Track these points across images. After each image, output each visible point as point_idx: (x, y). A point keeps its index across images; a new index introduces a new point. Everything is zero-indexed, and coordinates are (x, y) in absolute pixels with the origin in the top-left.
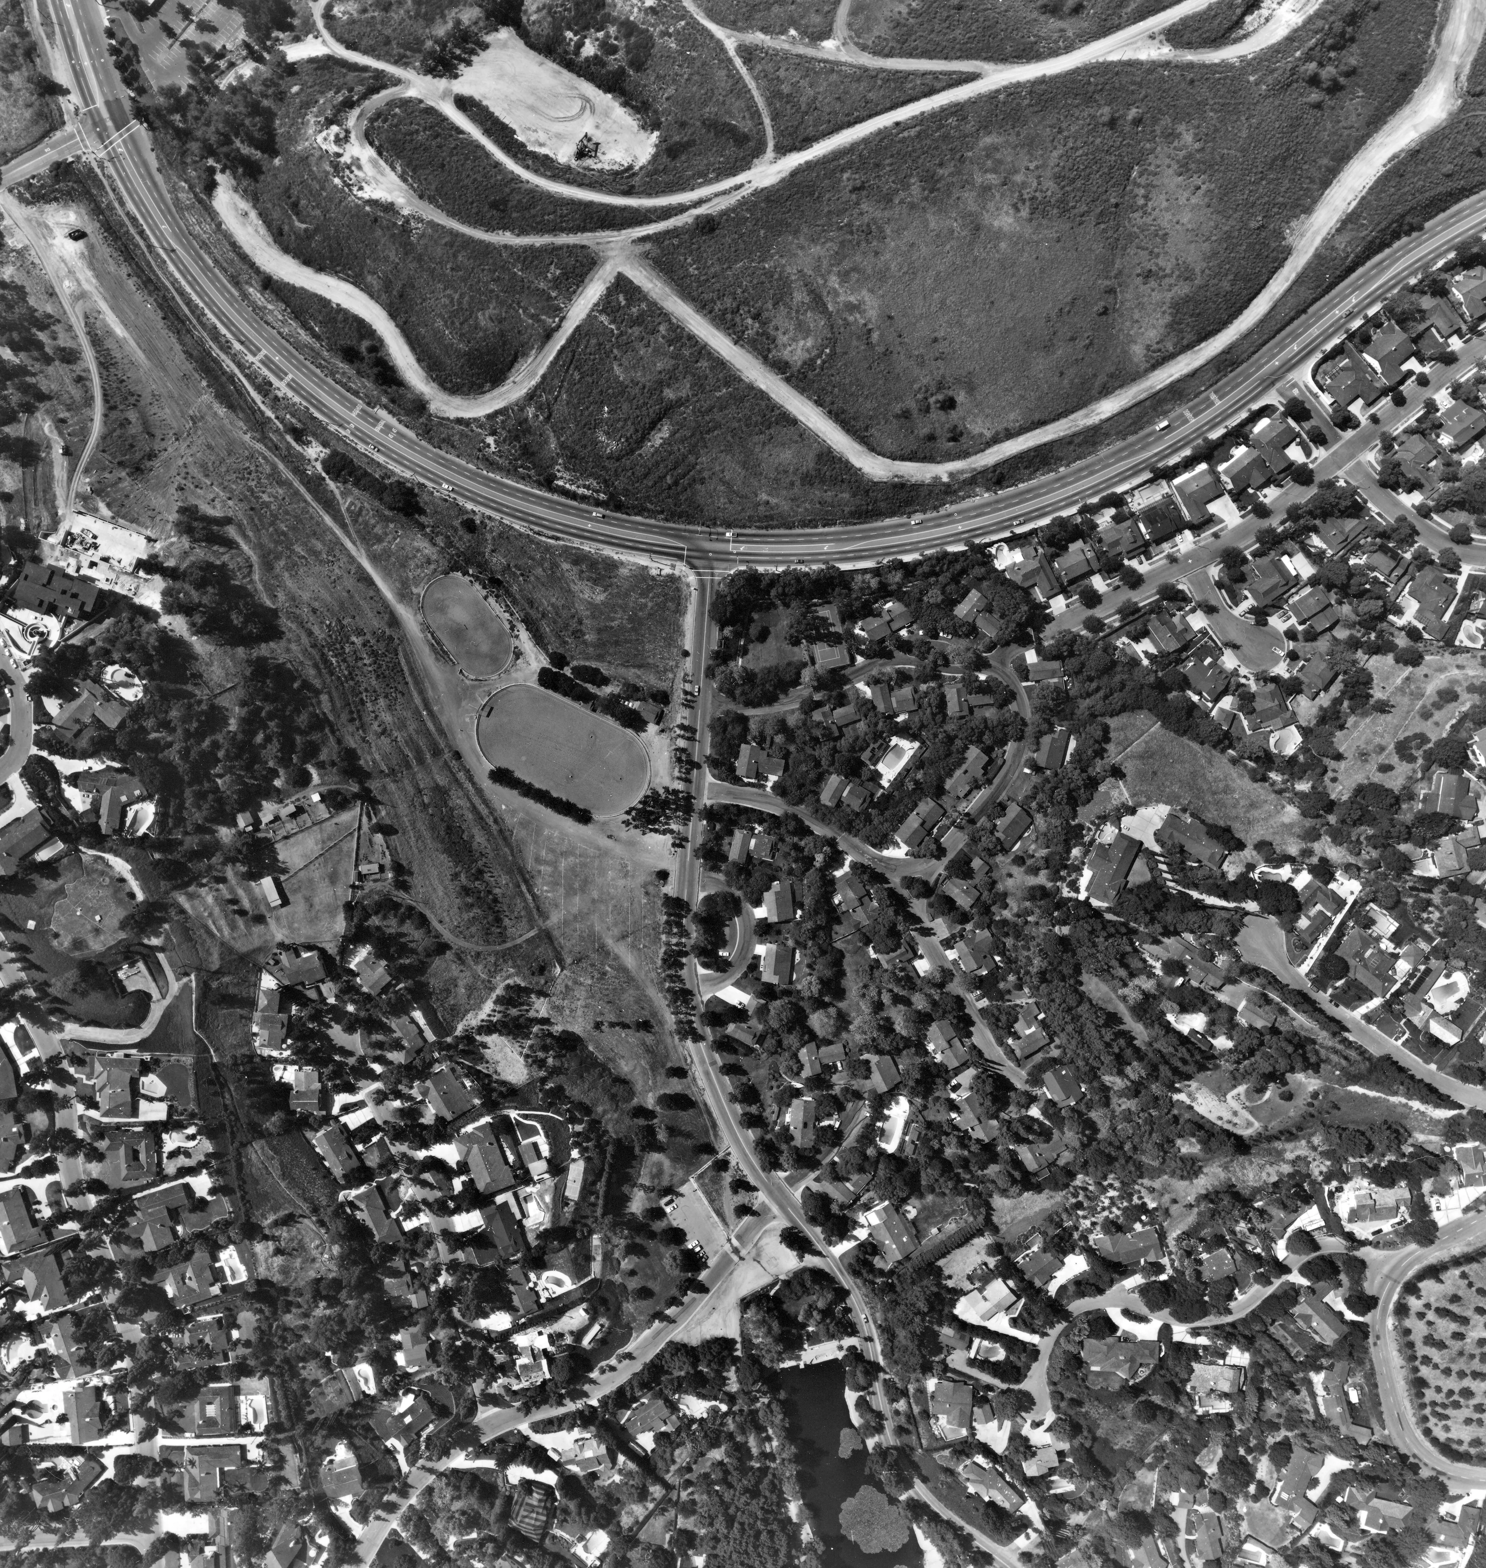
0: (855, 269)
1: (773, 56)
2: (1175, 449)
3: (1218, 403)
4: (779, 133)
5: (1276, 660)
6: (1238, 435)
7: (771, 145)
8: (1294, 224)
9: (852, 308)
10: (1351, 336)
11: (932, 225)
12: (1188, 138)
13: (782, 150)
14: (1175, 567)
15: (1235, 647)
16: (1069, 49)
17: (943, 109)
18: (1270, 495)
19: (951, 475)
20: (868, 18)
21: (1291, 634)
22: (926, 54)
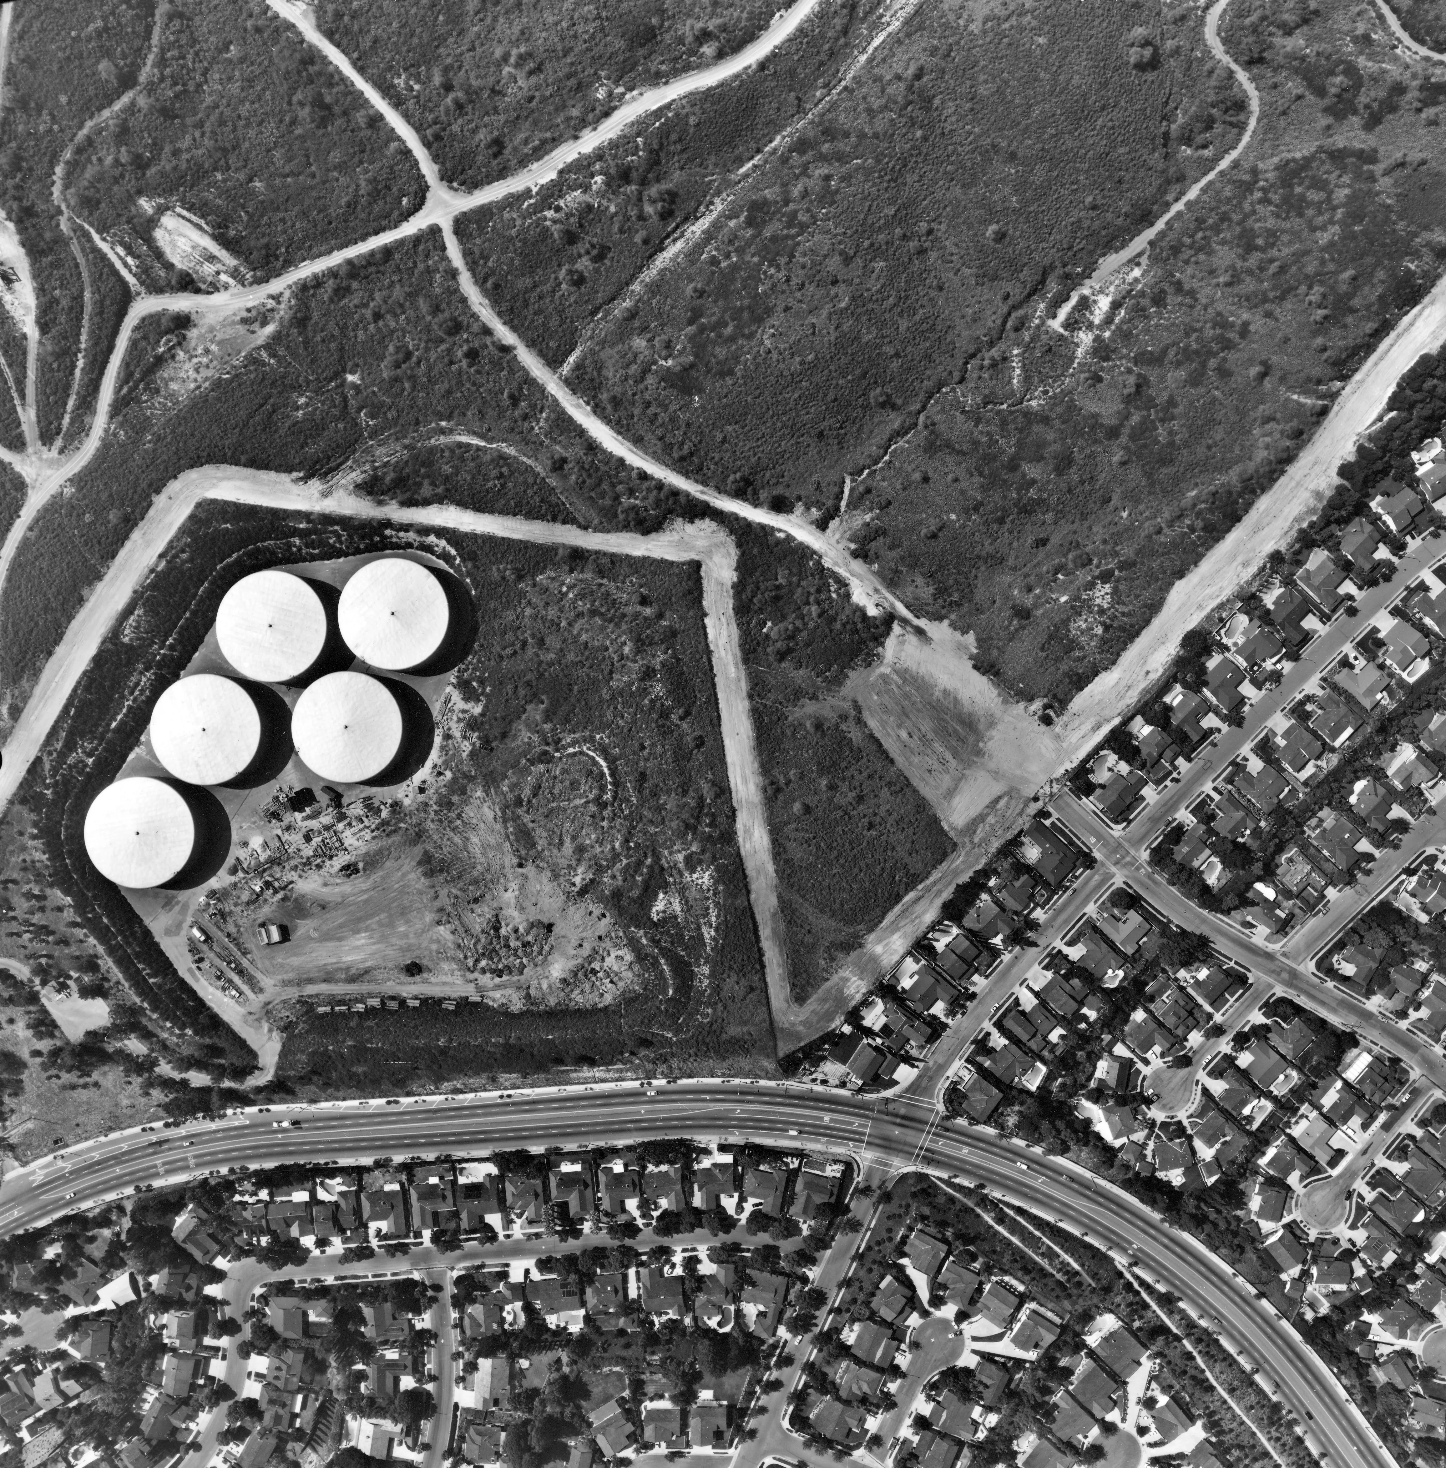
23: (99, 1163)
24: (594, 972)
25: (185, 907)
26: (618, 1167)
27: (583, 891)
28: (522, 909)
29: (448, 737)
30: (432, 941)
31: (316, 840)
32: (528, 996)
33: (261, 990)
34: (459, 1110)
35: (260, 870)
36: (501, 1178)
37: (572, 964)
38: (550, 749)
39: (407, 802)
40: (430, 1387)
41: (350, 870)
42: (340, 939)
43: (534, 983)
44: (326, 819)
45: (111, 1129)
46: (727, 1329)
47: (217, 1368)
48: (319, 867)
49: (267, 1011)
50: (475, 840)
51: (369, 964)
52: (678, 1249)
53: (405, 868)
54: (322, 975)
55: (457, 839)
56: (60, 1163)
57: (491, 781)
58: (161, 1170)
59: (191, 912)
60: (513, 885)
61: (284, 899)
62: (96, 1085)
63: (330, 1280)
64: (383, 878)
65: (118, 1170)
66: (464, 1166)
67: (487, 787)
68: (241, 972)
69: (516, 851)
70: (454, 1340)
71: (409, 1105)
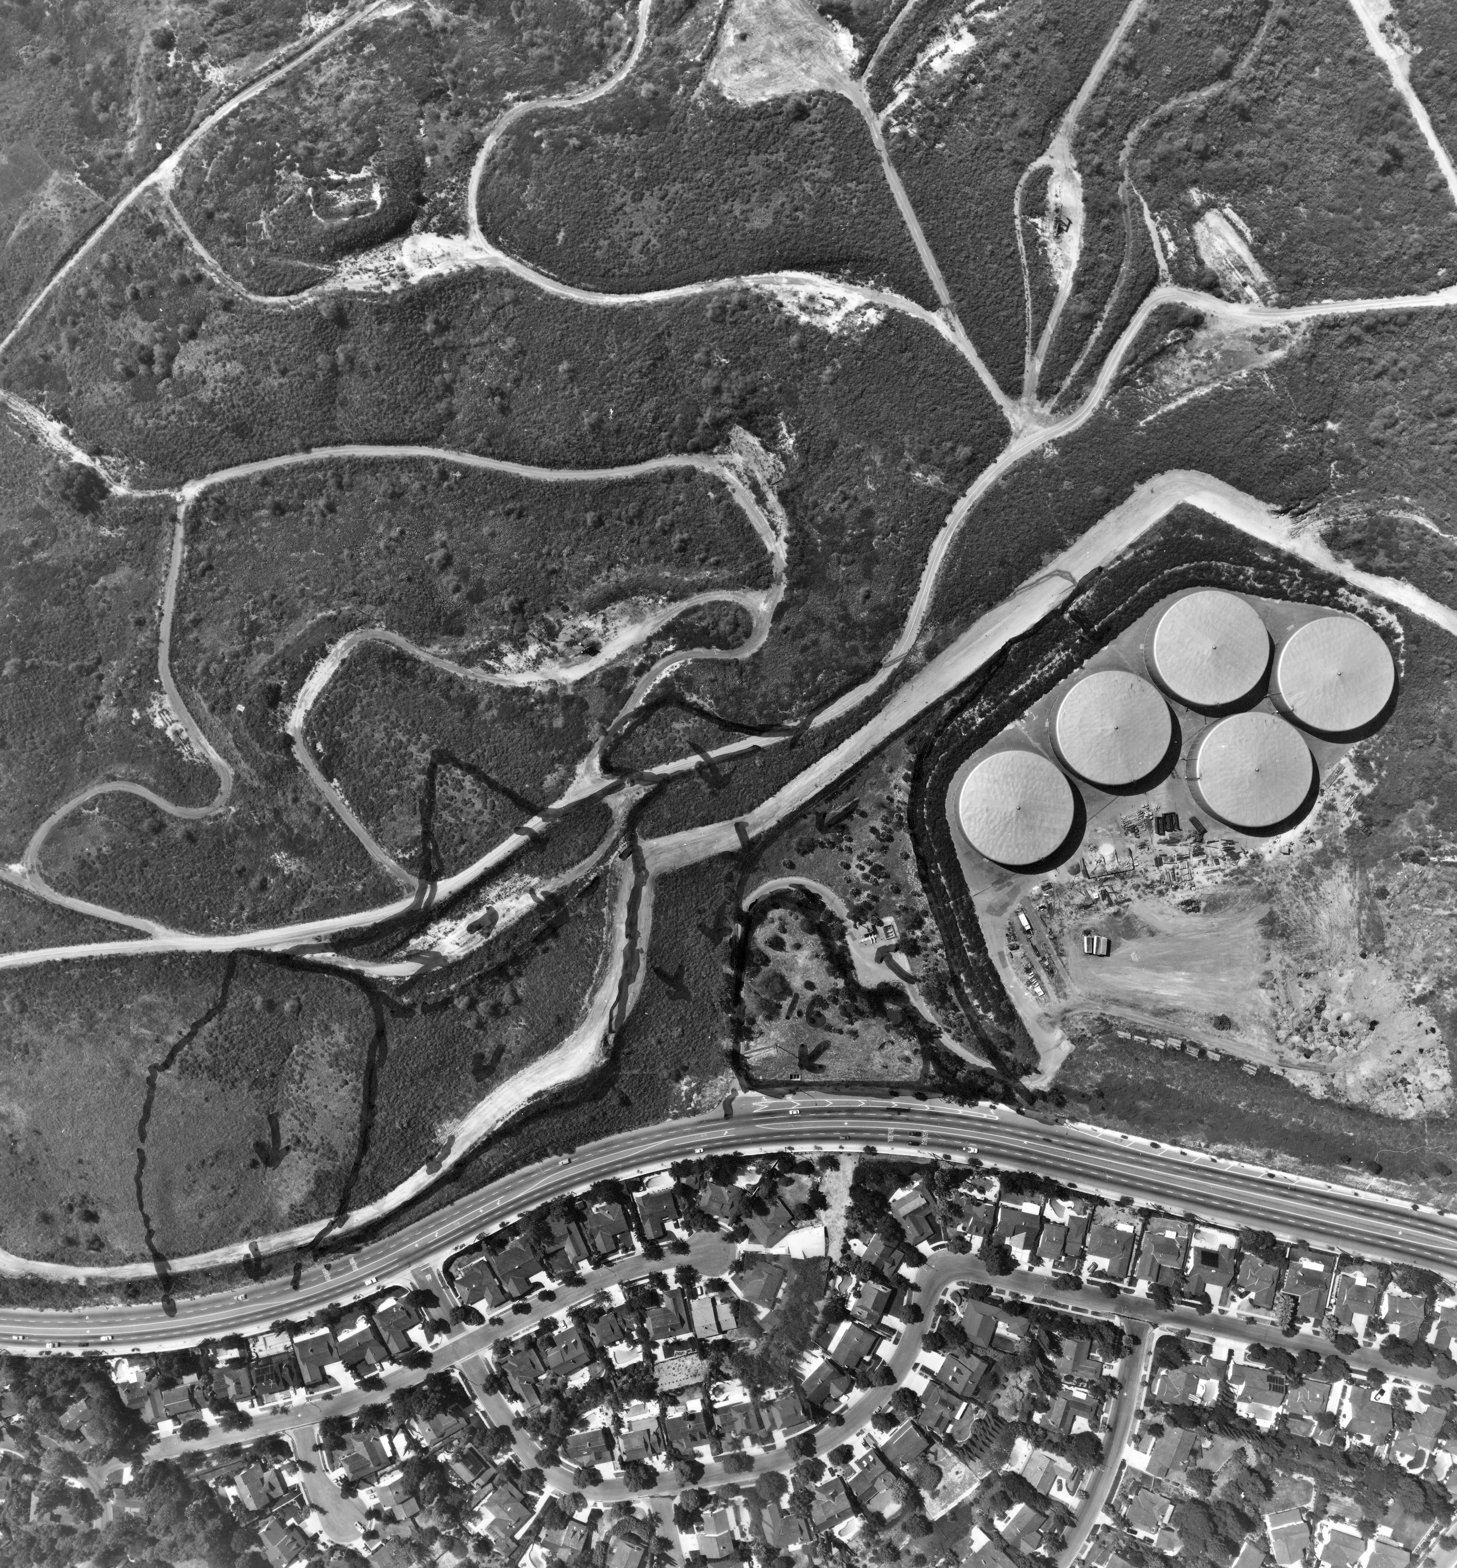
0: (8, 1082)
2: (306, 1303)
3: (356, 1269)
5: (356, 1536)
6: (367, 1306)
8: (446, 1125)
10: (487, 1239)
11: (87, 1060)
12: (340, 1037)
14: (284, 1418)
15: (322, 1511)
16: (237, 931)
17: (110, 958)
18: (387, 1370)
19: (89, 1280)
20: (59, 851)
21: (374, 1513)
22: (103, 901)
23: (829, 1110)
24: (1404, 1082)
25: (1015, 891)
26: (1361, 1279)
27: (1421, 1000)
28: (1351, 998)
29: (1330, 807)
30: (1249, 1001)
31: (1167, 867)
32: (1330, 1086)
33: (1065, 996)
34: (1217, 1174)
35: (1102, 878)
36: (1238, 1255)
37: (1384, 1067)
38: (1426, 851)
39: (1268, 858)
40: (1101, 1436)
41: (1190, 906)
42: (1159, 970)
43: (1340, 1074)
44: (1182, 849)
46: (1416, 1471)
47: (886, 1350)
48: (1161, 893)
49: (1063, 1018)
50: (1324, 915)
51: (1180, 1004)
52: (1391, 1378)
53: (1247, 922)
54: (1130, 1000)
55: (1306, 910)
56: (789, 1099)
57: (1360, 863)
58: (891, 1137)
59: (1020, 897)
60: (1349, 975)
61: (1117, 914)
62: (855, 1034)
63: (1029, 1299)
64: (1221, 925)
65: (846, 1124)
66: (1203, 1229)
67: (1353, 869)
68: (1051, 972)
69: (1362, 940)
70: (1138, 1397)
71: (1168, 1153)
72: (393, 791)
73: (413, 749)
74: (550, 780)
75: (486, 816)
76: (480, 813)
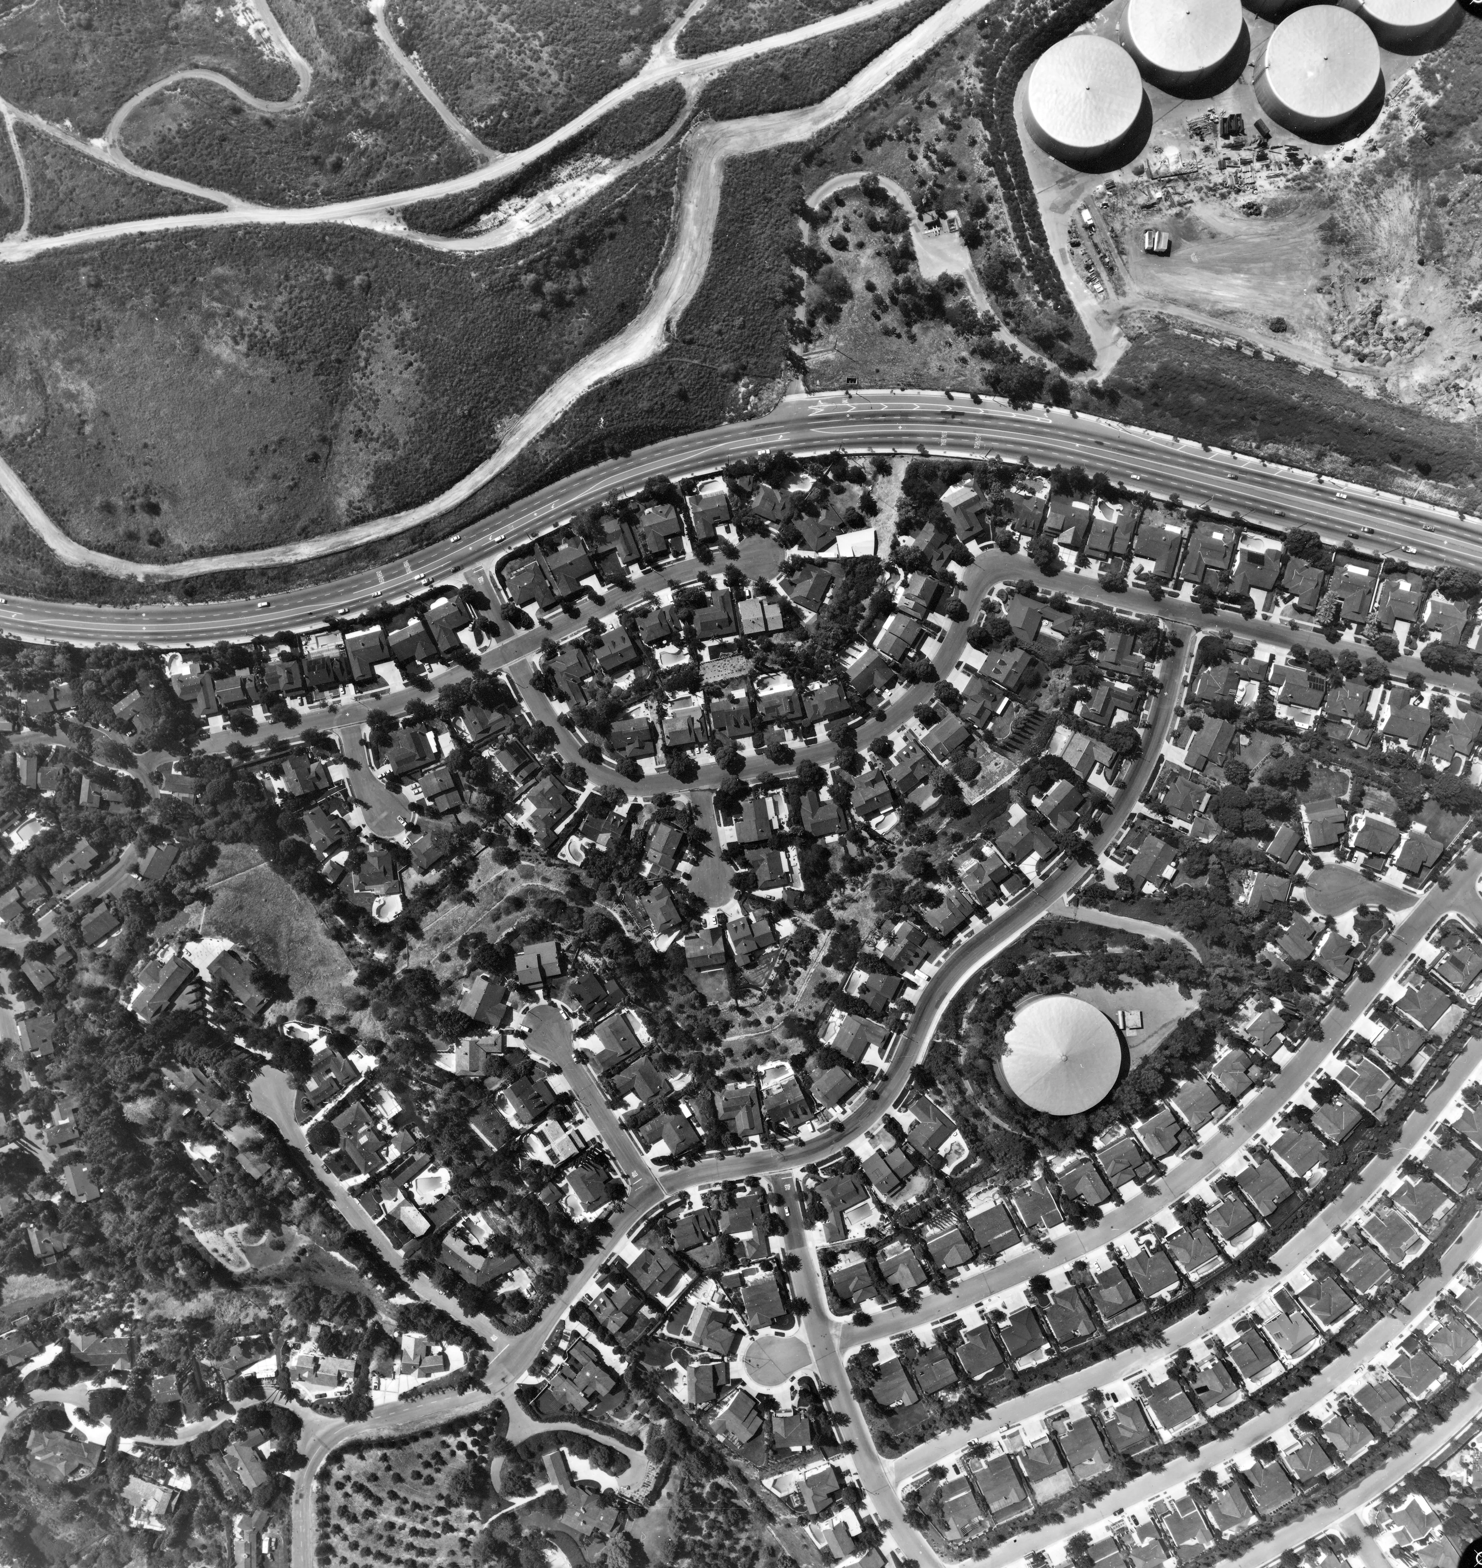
0: (79, 360)
1: (45, 140)
2: (359, 605)
3: (409, 572)
4: (36, 215)
5: (398, 829)
6: (418, 606)
7: (26, 223)
8: (505, 420)
9: (71, 396)
10: (540, 541)
11: (157, 337)
12: (407, 315)
13: (37, 231)
14: (333, 716)
15: (366, 806)
16: (312, 204)
17: (186, 230)
18: (436, 672)
19: (147, 577)
20: (140, 127)
21: (417, 807)
22: (182, 175)
23: (884, 414)
24: (1457, 388)
25: (1080, 190)
26: (1405, 586)
27: (1477, 306)
28: (1407, 304)
29: (1394, 116)
30: (1306, 305)
31: (1229, 171)
32: (1383, 389)
33: (1124, 294)
34: (1266, 480)
35: (1164, 180)
36: (1283, 559)
37: (1437, 373)
39: (1331, 165)
40: (1140, 731)
41: (1252, 210)
42: (1219, 272)
43: (1393, 379)
44: (1245, 154)
45: (910, 386)
47: (930, 649)
48: (1223, 197)
49: (1121, 317)
50: (1384, 223)
51: (1237, 305)
52: (1431, 686)
53: (1307, 227)
54: (1188, 300)
55: (1367, 217)
56: (845, 403)
57: (1421, 173)
58: (944, 441)
59: (1084, 195)
60: (1407, 280)
61: (1178, 215)
62: (913, 338)
63: (1073, 600)
64: (1282, 229)
65: (901, 429)
66: (1250, 534)
67: (1414, 178)
68: (1111, 270)
69: (1420, 249)
70: (1180, 697)
71: (1220, 457)
72: (472, 60)
73: (493, 19)
74: (626, 59)
75: (562, 89)
76: (556, 85)
